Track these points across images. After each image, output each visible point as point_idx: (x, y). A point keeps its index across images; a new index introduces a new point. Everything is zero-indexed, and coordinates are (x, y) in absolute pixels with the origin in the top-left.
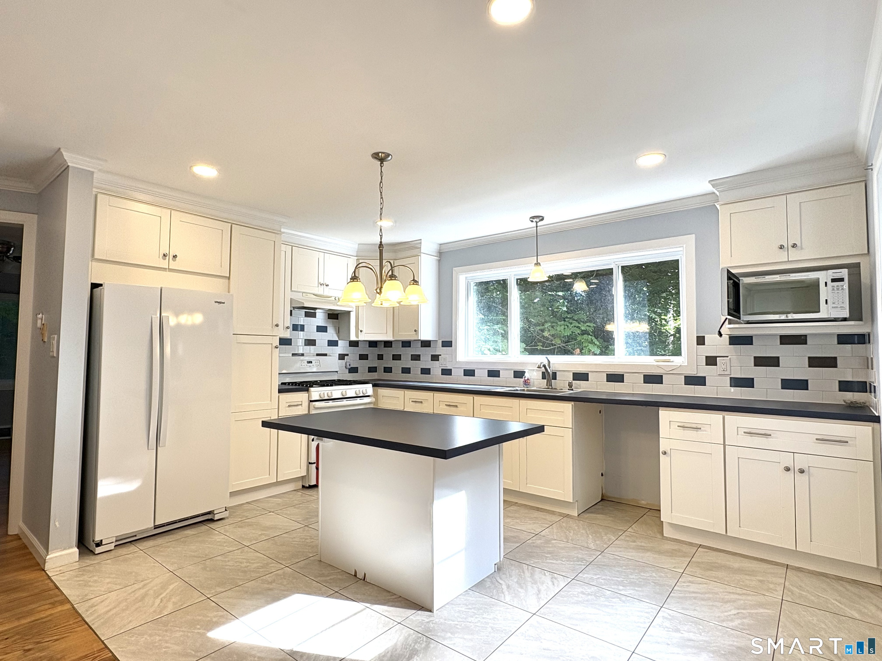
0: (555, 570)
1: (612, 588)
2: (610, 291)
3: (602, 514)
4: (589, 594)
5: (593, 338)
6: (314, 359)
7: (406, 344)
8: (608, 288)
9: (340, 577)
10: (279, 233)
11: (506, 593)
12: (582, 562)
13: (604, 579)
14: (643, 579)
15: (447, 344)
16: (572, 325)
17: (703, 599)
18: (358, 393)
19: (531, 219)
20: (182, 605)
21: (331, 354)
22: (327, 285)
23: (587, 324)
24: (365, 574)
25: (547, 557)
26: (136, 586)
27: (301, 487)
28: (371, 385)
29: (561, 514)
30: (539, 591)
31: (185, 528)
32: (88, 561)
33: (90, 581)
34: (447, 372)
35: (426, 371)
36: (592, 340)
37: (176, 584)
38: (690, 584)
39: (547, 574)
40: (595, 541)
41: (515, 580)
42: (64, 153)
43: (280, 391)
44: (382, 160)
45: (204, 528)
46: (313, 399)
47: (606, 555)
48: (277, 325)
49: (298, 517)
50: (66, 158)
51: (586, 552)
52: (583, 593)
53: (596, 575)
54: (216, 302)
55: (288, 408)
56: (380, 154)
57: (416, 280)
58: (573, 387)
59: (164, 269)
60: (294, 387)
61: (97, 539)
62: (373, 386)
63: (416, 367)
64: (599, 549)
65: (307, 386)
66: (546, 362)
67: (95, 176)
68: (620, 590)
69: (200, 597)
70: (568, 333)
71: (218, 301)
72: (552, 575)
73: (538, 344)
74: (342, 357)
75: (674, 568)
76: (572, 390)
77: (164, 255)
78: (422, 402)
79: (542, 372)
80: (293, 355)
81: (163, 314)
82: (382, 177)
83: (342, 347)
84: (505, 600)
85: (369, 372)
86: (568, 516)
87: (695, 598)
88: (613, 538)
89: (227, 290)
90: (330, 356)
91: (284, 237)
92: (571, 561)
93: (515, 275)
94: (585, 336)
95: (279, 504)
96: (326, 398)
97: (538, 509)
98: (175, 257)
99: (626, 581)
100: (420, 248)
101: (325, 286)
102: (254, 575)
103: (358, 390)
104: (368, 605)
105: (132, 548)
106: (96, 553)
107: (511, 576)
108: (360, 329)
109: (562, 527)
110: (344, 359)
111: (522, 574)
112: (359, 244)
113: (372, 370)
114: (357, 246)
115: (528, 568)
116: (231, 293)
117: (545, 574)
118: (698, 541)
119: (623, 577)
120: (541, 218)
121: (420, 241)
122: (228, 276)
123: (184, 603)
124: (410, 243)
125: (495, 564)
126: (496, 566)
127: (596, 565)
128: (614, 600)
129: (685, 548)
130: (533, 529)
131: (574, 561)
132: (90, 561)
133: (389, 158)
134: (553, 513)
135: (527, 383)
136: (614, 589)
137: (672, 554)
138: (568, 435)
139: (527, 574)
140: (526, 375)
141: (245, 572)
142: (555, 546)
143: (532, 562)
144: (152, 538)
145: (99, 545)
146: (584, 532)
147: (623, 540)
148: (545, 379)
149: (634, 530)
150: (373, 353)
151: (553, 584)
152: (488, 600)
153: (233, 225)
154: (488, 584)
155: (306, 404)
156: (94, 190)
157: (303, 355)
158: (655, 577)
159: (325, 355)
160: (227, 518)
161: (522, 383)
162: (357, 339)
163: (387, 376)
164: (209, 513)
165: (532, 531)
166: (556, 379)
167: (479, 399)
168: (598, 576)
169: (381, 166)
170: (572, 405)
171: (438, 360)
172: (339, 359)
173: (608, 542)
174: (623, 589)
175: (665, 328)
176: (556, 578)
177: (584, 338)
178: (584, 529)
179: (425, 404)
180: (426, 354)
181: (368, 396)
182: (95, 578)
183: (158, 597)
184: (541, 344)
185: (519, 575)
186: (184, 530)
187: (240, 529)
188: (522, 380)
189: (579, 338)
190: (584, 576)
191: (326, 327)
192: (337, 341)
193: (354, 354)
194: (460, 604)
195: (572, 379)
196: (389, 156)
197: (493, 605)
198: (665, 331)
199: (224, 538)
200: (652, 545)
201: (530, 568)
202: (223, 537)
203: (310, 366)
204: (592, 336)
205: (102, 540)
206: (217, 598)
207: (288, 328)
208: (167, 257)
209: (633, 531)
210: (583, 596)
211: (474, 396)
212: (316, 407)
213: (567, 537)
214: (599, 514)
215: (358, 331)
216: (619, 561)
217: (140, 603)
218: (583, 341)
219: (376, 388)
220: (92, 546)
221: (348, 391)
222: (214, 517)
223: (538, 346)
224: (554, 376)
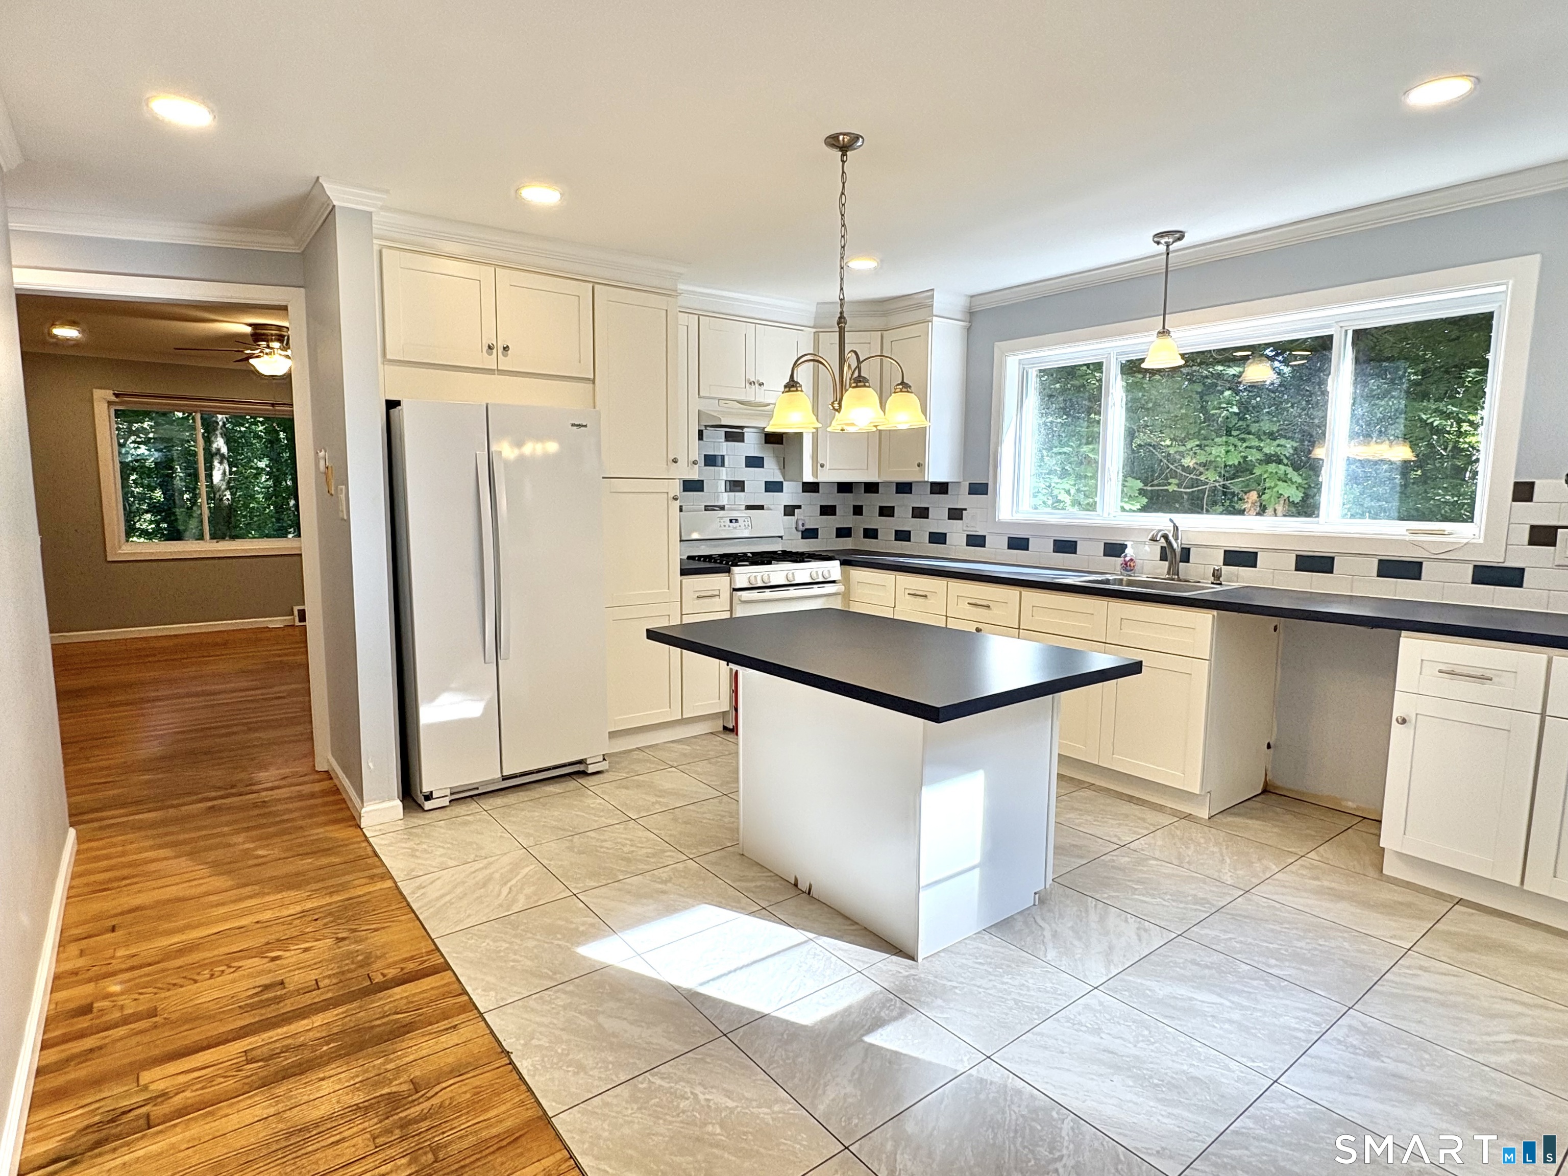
0: (1145, 915)
1: (1254, 960)
2: (1322, 383)
3: (1257, 819)
4: (1207, 967)
5: (1290, 470)
6: (742, 514)
7: (904, 488)
8: (1319, 377)
9: (772, 885)
10: (672, 293)
11: (1050, 945)
12: (1201, 904)
13: (1241, 942)
14: (1321, 951)
15: (979, 489)
16: (1245, 445)
17: (1443, 1004)
18: (814, 575)
19: (1156, 239)
20: (537, 901)
21: (772, 507)
22: (761, 384)
23: (1277, 442)
24: (810, 886)
25: (1136, 889)
26: (477, 865)
27: (721, 729)
28: (838, 562)
29: (1174, 813)
30: (1110, 948)
31: (547, 782)
32: (415, 820)
33: (417, 850)
34: (976, 541)
35: (938, 538)
36: (1286, 474)
37: (530, 868)
38: (1420, 972)
39: (1130, 920)
40: (1236, 870)
41: (1070, 924)
42: (325, 185)
43: (684, 572)
44: (844, 149)
45: (572, 784)
46: (738, 586)
47: (1254, 897)
48: (675, 461)
49: (714, 778)
50: (328, 193)
51: (1214, 889)
52: (1194, 962)
53: (1225, 931)
54: (573, 425)
55: (696, 601)
56: (841, 137)
57: (907, 384)
58: (1221, 579)
59: (490, 371)
60: (708, 565)
61: (426, 789)
62: (841, 564)
63: (920, 530)
64: (1242, 886)
65: (727, 563)
66: (1168, 529)
67: (374, 218)
68: (1269, 966)
69: (564, 891)
70: (1234, 460)
71: (577, 423)
72: (1140, 922)
73: (1170, 481)
74: (790, 511)
75: (1391, 937)
76: (1220, 584)
77: (489, 347)
78: (926, 596)
79: (1162, 547)
80: (707, 508)
81: (492, 449)
82: (844, 184)
83: (790, 494)
84: (1046, 957)
85: (837, 537)
86: (1188, 817)
87: (1426, 1000)
88: (1274, 867)
89: (592, 404)
90: (769, 509)
91: (682, 301)
92: (1181, 902)
93: (1119, 354)
94: (1272, 467)
95: (685, 755)
96: (760, 584)
97: (1131, 799)
98: (506, 349)
99: (1287, 950)
100: (932, 305)
101: (757, 385)
102: (641, 866)
103: (815, 570)
104: (811, 935)
105: (473, 806)
106: (426, 808)
107: (1061, 916)
108: (821, 461)
109: (1173, 837)
110: (793, 515)
111: (1083, 914)
112: (818, 304)
113: (843, 533)
114: (813, 309)
115: (1096, 906)
116: (597, 408)
117: (1126, 921)
118: (1458, 892)
119: (1280, 942)
120: (1177, 235)
121: (929, 294)
122: (592, 377)
123: (540, 899)
124: (916, 296)
125: (1035, 893)
126: (1037, 896)
127: (1228, 914)
128: (1255, 983)
129: (1425, 902)
130: (1116, 836)
131: (1187, 903)
132: (418, 819)
133: (859, 143)
134: (1160, 808)
135: (1128, 568)
136: (1258, 962)
137: (1390, 909)
138: (1202, 671)
139: (1093, 917)
140: (1127, 551)
141: (629, 860)
142: (1153, 871)
143: (1106, 895)
144: (500, 793)
145: (429, 797)
146: (1216, 849)
147: (1293, 872)
148: (1166, 560)
149: (1322, 856)
150: (844, 503)
151: (1140, 940)
152: (1017, 954)
153: (596, 286)
154: (1019, 925)
155: (725, 594)
156: (375, 241)
157: (722, 508)
158: (1348, 951)
159: (761, 507)
160: (607, 771)
161: (1119, 567)
162: (815, 480)
163: (870, 545)
164: (581, 762)
165: (1114, 840)
166: (1188, 561)
167: (1030, 595)
168: (1230, 935)
169: (843, 162)
170: (1214, 616)
171: (961, 519)
172: (785, 515)
173: (1261, 875)
174: (1276, 966)
175: (1467, 440)
176: (1146, 930)
177: (1270, 470)
178: (1217, 844)
179: (931, 600)
180: (939, 506)
181: (834, 582)
182: (425, 846)
183: (505, 884)
184: (1176, 481)
185: (1078, 916)
186: (545, 785)
187: (624, 791)
188: (1120, 560)
189: (1257, 471)
190: (1202, 932)
191: (763, 458)
192: (782, 483)
193: (810, 506)
194: (964, 954)
195: (1222, 563)
196: (858, 138)
197: (1023, 963)
198: (1466, 446)
199: (600, 804)
200: (1351, 889)
201: (1100, 905)
202: (599, 801)
203: (735, 528)
204: (1287, 465)
205: (431, 792)
206: (585, 896)
207: (695, 463)
208: (495, 351)
209: (1317, 858)
210: (1194, 967)
211: (1021, 589)
212: (743, 599)
213: (1180, 857)
214: (1251, 818)
215: (817, 465)
216: (1278, 913)
217: (482, 890)
218: (1265, 476)
219: (848, 568)
220: (421, 799)
221: (797, 573)
222: (587, 768)
223: (1170, 484)
224: (1186, 555)
